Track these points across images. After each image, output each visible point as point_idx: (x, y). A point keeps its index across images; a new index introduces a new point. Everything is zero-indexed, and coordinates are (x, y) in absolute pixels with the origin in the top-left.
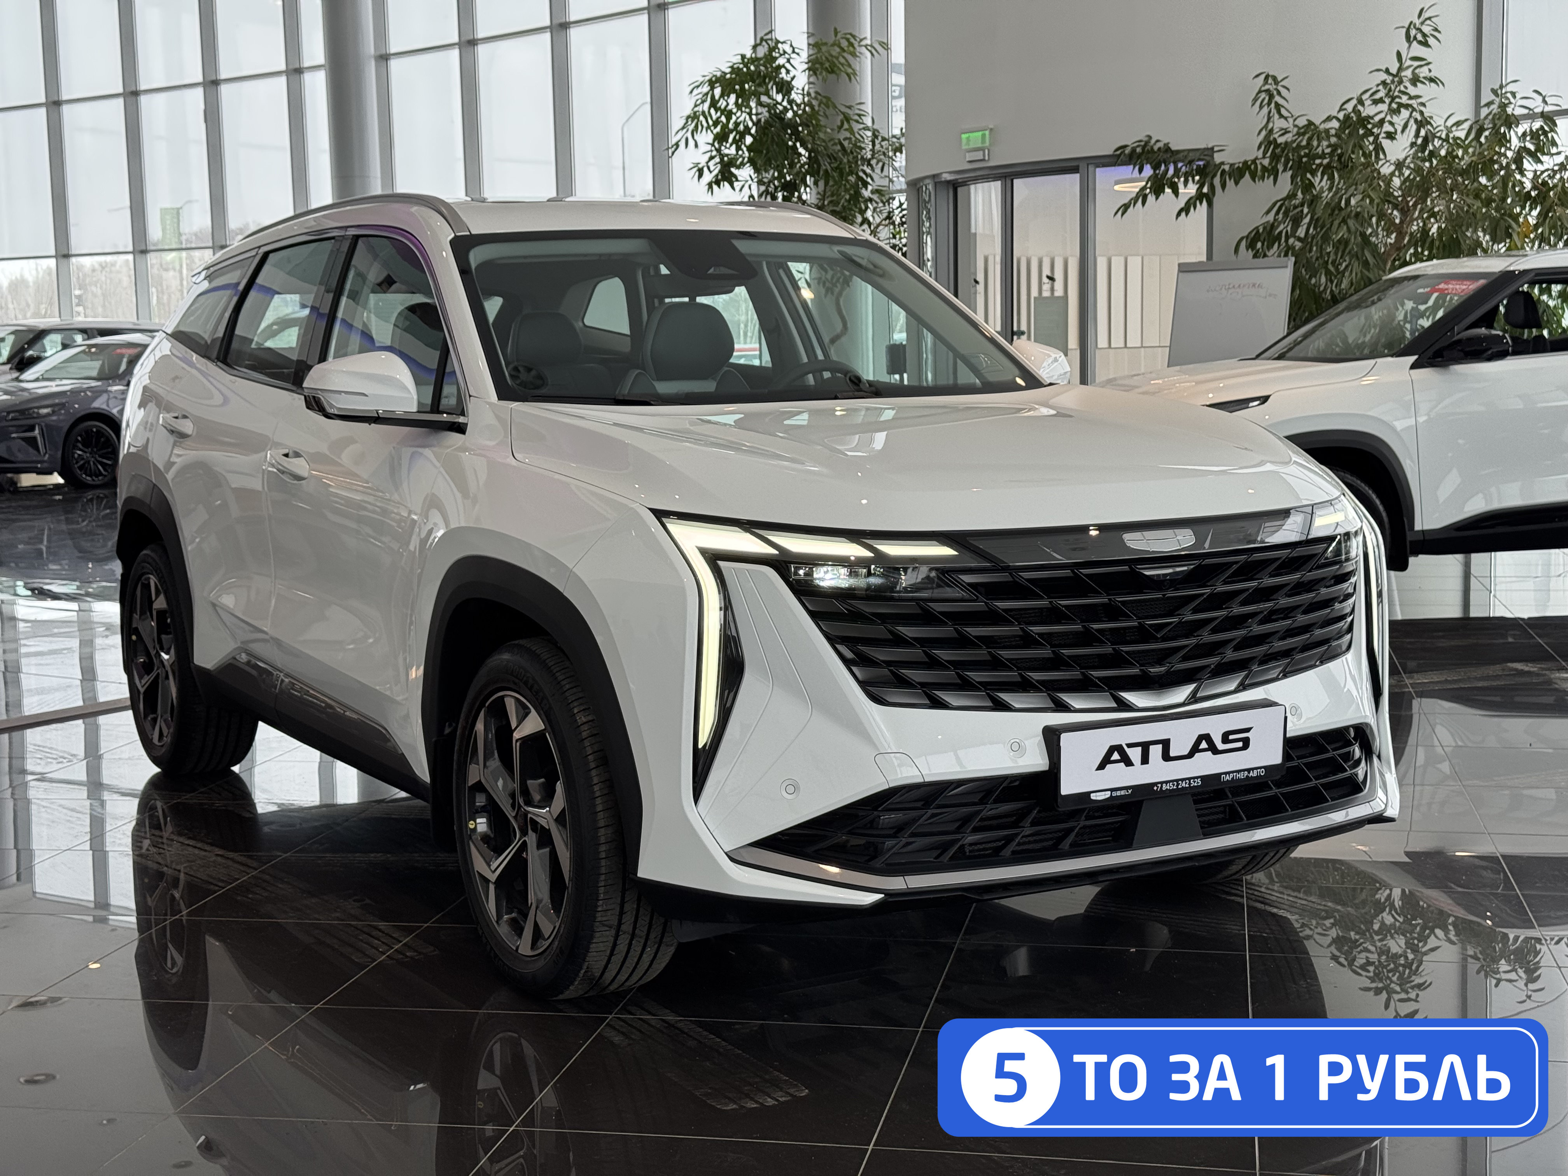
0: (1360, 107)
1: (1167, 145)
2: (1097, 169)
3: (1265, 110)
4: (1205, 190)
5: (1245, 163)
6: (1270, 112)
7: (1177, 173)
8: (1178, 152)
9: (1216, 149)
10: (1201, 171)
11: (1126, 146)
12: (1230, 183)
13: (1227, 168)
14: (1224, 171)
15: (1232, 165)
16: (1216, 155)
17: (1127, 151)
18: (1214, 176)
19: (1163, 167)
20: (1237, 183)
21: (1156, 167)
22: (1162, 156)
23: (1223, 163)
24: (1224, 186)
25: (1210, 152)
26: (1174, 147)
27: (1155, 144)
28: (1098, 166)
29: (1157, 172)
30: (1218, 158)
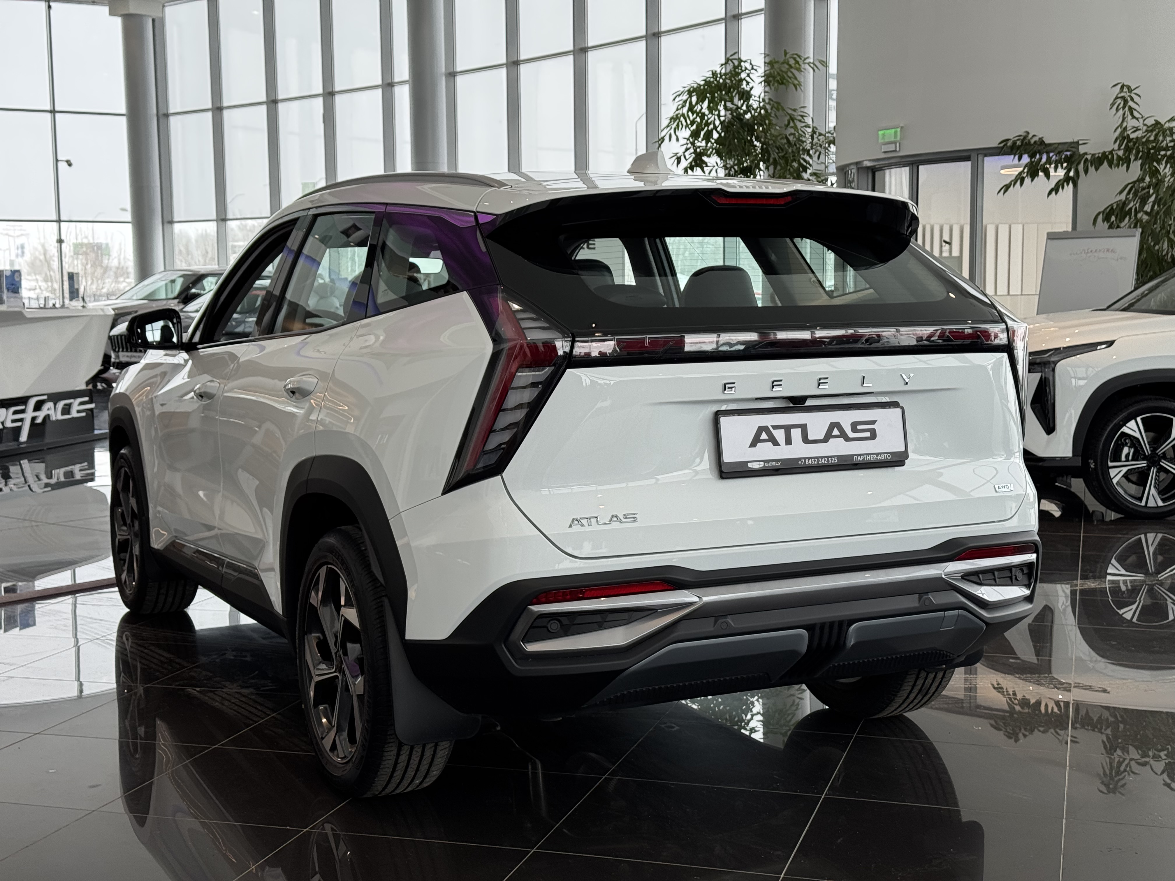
1: (1041, 139)
2: (986, 159)
3: (1121, 112)
4: (1071, 174)
5: (1104, 153)
6: (1124, 114)
7: (1049, 161)
8: (1050, 145)
9: (1081, 142)
10: (1068, 160)
11: (1008, 140)
12: (1092, 169)
13: (1089, 157)
14: (1086, 159)
15: (1093, 155)
16: (1080, 147)
17: (1010, 144)
18: (1079, 163)
19: (1038, 156)
20: (1097, 169)
21: (1032, 156)
22: (1037, 148)
23: (1086, 154)
24: (1086, 171)
25: (1076, 145)
27: (1032, 138)
28: (986, 155)
29: (1033, 160)
30: (1082, 150)
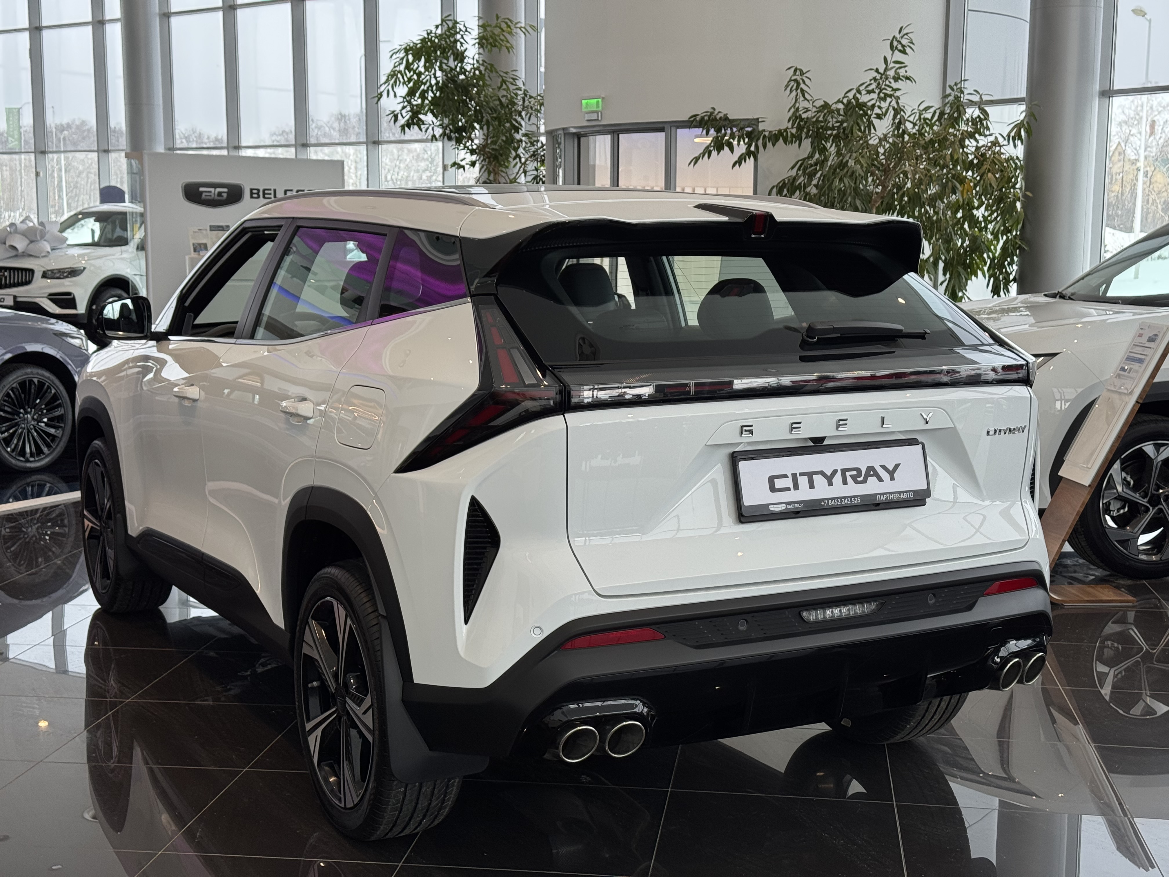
0: (858, 95)
1: (725, 115)
2: (679, 130)
3: (794, 93)
4: (753, 148)
5: (780, 131)
6: (797, 96)
7: (732, 136)
8: (734, 120)
9: (760, 120)
10: (749, 135)
11: (698, 115)
12: (769, 145)
13: (767, 134)
14: (765, 136)
15: (770, 132)
16: (760, 124)
17: (698, 118)
18: (758, 139)
19: (723, 131)
20: (774, 145)
21: (718, 131)
22: (722, 123)
23: (764, 131)
24: (765, 146)
25: (756, 122)
26: (730, 118)
27: (717, 114)
28: (678, 127)
29: (719, 134)
30: (761, 127)
